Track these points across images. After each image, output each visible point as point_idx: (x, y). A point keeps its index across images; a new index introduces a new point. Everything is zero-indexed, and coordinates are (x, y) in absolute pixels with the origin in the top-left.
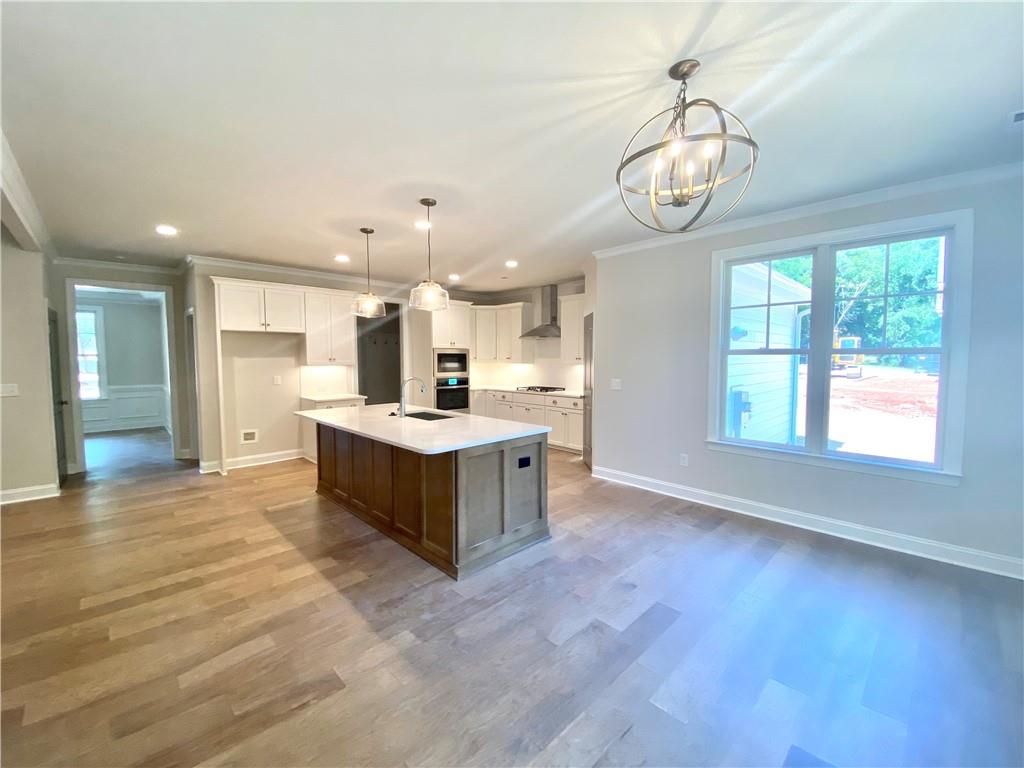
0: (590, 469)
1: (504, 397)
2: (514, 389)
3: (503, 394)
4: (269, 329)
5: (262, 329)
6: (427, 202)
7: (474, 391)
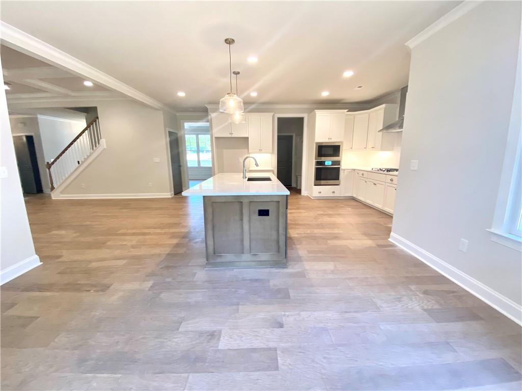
0: (389, 235)
1: (363, 174)
2: (370, 169)
3: (362, 172)
4: (233, 136)
5: (230, 136)
6: (229, 42)
7: (344, 170)
